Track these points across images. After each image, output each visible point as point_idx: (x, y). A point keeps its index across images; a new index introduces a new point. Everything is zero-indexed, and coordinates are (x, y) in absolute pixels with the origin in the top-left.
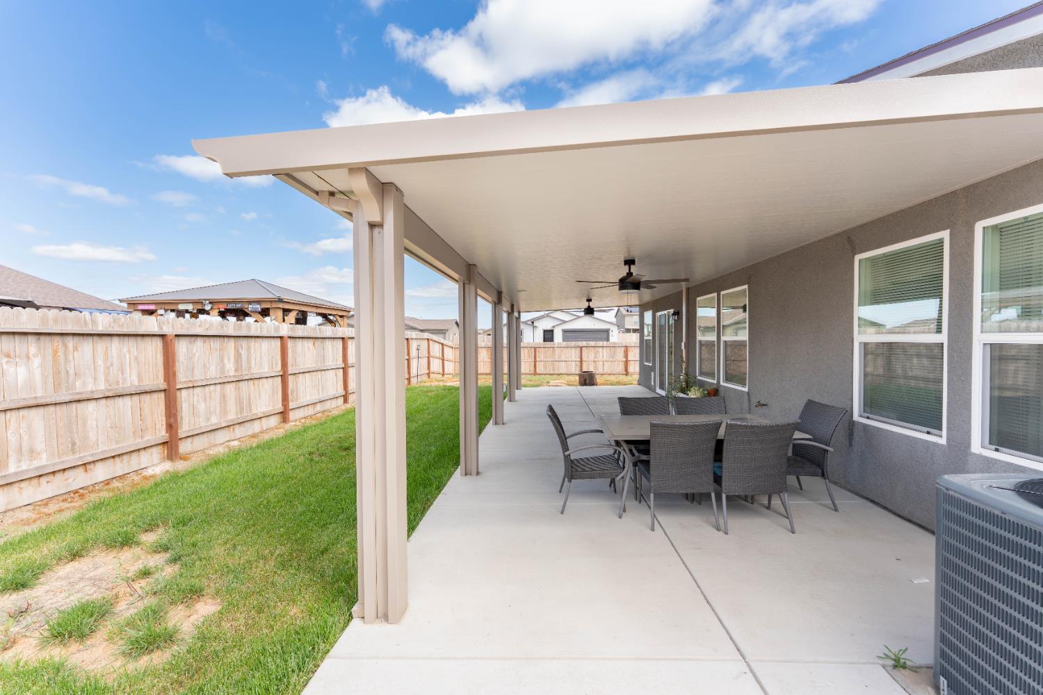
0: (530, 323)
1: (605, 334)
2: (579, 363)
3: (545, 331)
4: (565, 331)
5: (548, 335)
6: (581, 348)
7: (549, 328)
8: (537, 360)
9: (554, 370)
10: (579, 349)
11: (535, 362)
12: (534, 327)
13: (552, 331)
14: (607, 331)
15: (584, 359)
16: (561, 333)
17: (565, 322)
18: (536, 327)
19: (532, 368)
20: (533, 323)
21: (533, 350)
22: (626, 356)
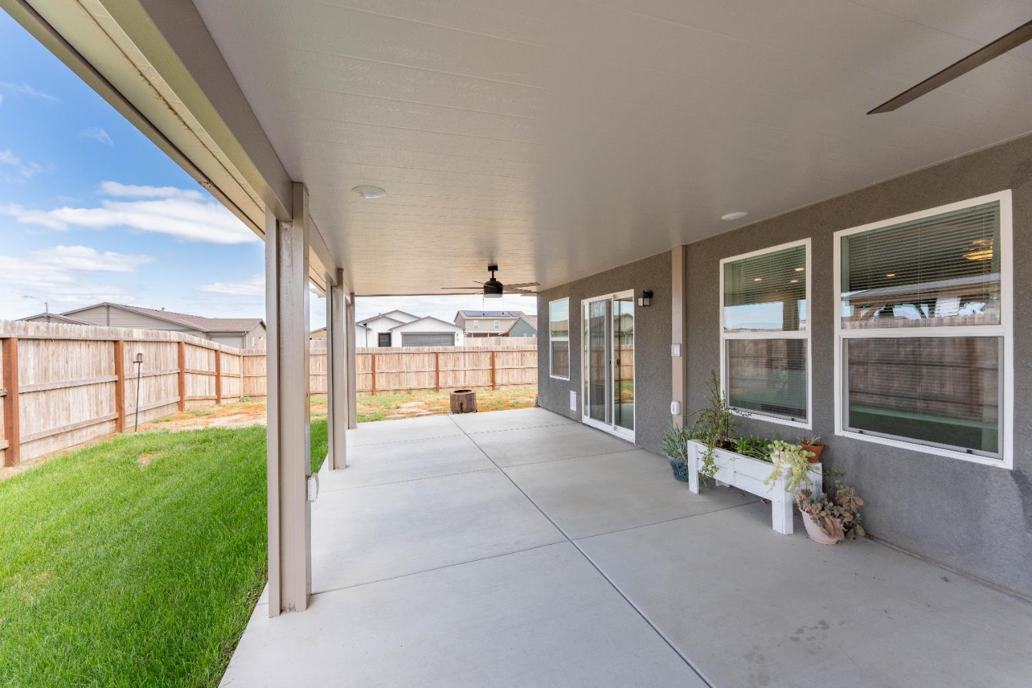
0: (362, 324)
1: (449, 338)
2: (434, 374)
3: (380, 335)
4: (404, 335)
5: (385, 339)
6: (437, 354)
7: (385, 331)
8: (377, 371)
9: (400, 384)
10: (434, 355)
11: (374, 374)
12: (368, 330)
13: (389, 335)
14: (452, 335)
15: (440, 368)
16: (401, 336)
17: (403, 324)
18: (370, 330)
19: (370, 384)
20: (365, 325)
21: (370, 356)
22: (493, 363)
